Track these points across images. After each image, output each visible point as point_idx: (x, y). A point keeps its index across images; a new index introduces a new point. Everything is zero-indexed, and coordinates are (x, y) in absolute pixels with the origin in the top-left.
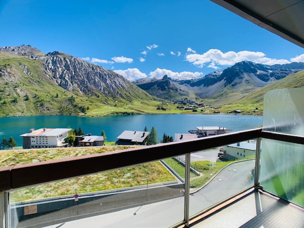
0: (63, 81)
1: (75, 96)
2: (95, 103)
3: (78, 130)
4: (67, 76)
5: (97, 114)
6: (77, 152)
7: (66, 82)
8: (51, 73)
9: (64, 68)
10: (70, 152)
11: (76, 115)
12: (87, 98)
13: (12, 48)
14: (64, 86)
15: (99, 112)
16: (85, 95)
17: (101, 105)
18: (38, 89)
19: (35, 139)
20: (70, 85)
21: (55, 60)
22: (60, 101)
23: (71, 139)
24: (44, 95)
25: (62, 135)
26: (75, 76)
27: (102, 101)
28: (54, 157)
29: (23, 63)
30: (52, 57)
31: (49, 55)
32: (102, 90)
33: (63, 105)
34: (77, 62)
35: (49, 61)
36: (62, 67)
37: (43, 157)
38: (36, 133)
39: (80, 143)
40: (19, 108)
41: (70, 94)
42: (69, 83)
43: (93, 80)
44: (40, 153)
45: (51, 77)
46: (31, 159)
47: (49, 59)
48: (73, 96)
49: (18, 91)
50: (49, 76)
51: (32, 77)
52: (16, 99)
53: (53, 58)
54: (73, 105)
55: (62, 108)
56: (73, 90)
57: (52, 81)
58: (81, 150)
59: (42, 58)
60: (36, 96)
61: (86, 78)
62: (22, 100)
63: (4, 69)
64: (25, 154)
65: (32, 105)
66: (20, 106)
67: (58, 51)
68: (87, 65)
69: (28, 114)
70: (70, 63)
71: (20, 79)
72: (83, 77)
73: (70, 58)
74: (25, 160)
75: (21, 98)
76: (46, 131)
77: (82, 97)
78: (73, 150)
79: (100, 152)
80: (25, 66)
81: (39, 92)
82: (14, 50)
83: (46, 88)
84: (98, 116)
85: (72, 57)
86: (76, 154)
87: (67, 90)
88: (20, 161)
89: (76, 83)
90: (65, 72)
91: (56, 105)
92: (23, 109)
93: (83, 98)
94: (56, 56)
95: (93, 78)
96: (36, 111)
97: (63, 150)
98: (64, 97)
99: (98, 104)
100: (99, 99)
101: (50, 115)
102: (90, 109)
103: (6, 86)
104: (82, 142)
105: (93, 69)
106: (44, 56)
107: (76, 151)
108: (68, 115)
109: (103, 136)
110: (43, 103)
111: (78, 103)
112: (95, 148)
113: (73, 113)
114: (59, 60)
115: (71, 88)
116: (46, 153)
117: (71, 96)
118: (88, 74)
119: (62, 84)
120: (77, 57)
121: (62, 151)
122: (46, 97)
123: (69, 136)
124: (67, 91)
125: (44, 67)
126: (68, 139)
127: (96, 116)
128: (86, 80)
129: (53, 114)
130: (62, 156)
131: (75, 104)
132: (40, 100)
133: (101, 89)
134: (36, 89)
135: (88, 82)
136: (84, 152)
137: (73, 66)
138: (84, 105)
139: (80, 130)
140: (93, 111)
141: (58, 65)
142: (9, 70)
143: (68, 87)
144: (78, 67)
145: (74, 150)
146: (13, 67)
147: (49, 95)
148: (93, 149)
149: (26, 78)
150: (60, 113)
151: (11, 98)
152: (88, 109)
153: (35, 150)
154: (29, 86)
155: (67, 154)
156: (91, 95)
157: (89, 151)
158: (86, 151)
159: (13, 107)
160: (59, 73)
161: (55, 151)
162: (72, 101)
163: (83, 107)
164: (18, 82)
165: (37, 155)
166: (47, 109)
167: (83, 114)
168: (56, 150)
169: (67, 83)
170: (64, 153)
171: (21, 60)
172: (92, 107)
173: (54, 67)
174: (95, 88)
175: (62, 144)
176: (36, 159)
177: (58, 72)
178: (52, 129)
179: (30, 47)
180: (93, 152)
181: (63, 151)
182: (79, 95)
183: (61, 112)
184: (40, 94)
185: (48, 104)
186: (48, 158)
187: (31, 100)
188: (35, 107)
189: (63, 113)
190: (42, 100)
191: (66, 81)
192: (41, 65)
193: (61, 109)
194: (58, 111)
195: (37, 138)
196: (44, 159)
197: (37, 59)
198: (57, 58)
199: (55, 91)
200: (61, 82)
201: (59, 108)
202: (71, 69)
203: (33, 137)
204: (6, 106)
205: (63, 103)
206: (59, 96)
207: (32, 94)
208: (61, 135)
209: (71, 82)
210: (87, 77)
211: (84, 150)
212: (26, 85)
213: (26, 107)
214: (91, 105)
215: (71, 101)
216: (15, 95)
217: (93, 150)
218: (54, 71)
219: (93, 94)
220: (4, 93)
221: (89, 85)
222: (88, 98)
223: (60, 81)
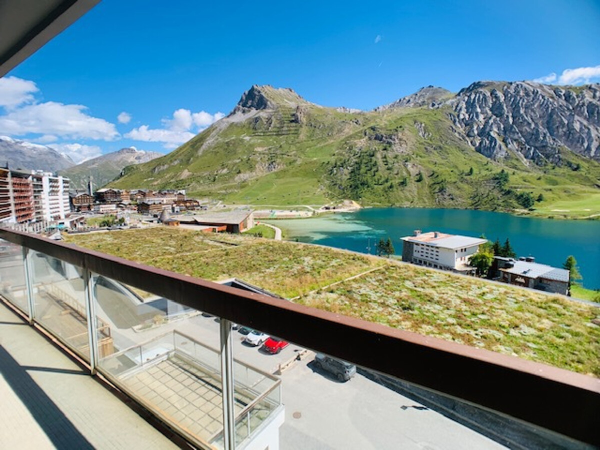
0: (486, 139)
1: (509, 171)
2: (562, 186)
3: (502, 245)
4: (496, 130)
5: (566, 212)
6: (485, 290)
7: (491, 142)
8: (463, 128)
9: (490, 113)
10: (470, 286)
11: (508, 211)
12: (541, 174)
13: (407, 98)
14: (487, 150)
15: (572, 210)
16: (536, 166)
17: (584, 192)
18: (438, 162)
19: (419, 248)
20: (500, 148)
21: (472, 101)
22: (476, 181)
23: (484, 260)
24: (448, 171)
25: (465, 249)
26: (514, 126)
27: (587, 179)
28: (439, 287)
29: (419, 119)
30: (466, 95)
31: (461, 94)
32: (593, 150)
33: (482, 190)
34: (522, 93)
35: (460, 105)
36: (487, 113)
37: (421, 281)
38: (423, 238)
39: (502, 273)
40: (408, 194)
41: (496, 168)
42: (499, 142)
43: (563, 127)
44: (419, 273)
45: (462, 136)
46: (404, 279)
47: (462, 101)
48: (506, 171)
49: (409, 167)
50: (459, 133)
51: (431, 140)
52: (406, 179)
53: (469, 97)
54: (502, 190)
55: (478, 197)
56: (505, 158)
57: (463, 143)
58: (494, 287)
59: (448, 103)
60: (433, 174)
61: (543, 124)
62: (413, 181)
63: (394, 135)
64: (398, 269)
65: (426, 190)
66: (410, 191)
67: (480, 80)
68: (552, 92)
69: (420, 205)
70: (505, 100)
71: (413, 147)
72: (536, 124)
73: (505, 87)
74: (396, 278)
75: (412, 177)
76: (438, 238)
77: (528, 172)
78: (478, 283)
79: (543, 305)
80: (421, 124)
81: (440, 166)
82: (409, 101)
83: (451, 158)
84: (569, 218)
85: (511, 84)
86: (481, 292)
87: (492, 159)
88: (390, 277)
89: (515, 140)
90: (491, 121)
91: (467, 191)
92: (413, 197)
93: (530, 174)
94: (475, 92)
95: (566, 122)
96: (431, 200)
97: (458, 278)
98: (484, 173)
99: (573, 187)
100: (580, 173)
101: (455, 209)
102: (546, 201)
103: (395, 160)
104: (507, 273)
105: (568, 97)
106: (453, 98)
107: (483, 288)
108: (490, 210)
109: (569, 271)
110: (444, 187)
111: (517, 186)
112: (532, 294)
113: (501, 208)
114: (481, 97)
115: (501, 155)
116: (428, 276)
117: (499, 171)
118: (551, 116)
119: (482, 146)
120: (524, 81)
121: (456, 281)
122: (450, 175)
123: (480, 254)
124: (492, 161)
125: (451, 119)
126: (476, 258)
127: (563, 217)
128: (542, 129)
129: (459, 208)
130: (453, 289)
131: (507, 189)
132: (439, 180)
133: (589, 149)
134: (435, 161)
135: (548, 134)
136: (500, 293)
137: (511, 103)
138: (531, 190)
139: (508, 246)
140: (553, 206)
141: (479, 110)
142: (400, 135)
143: (495, 152)
144: (524, 103)
145: (480, 284)
146: (405, 129)
147: (455, 170)
148: (526, 294)
149: (422, 144)
150: (473, 207)
151: (399, 179)
152: (540, 199)
153: (412, 266)
154: (424, 157)
155: (463, 287)
156: (554, 165)
157: (513, 296)
158: (506, 293)
159: (401, 193)
160: (478, 126)
161: (443, 275)
162: (502, 180)
163: (528, 194)
164: (411, 153)
165: (413, 275)
166: (451, 197)
167: (526, 211)
168: (446, 275)
169: (493, 144)
170: (458, 284)
171: (417, 115)
172: (553, 196)
173: (469, 115)
174: (569, 146)
175: (463, 266)
176: (410, 281)
177: (477, 123)
178: (449, 235)
179: (432, 88)
180: (523, 301)
181: (458, 280)
182: (519, 166)
183: (476, 204)
184: (440, 169)
185: (453, 188)
186: (428, 284)
187: (427, 180)
188: (431, 193)
189: (478, 207)
190: (442, 181)
191: (493, 140)
192: (447, 117)
193: (477, 199)
194: (470, 201)
195: (423, 247)
196: (422, 284)
197: (440, 106)
198: (478, 95)
199: (468, 162)
200: (481, 143)
201: (472, 196)
202: (506, 113)
203: (417, 244)
204: (392, 191)
205: (481, 185)
206: (475, 171)
207: (428, 171)
208: (463, 248)
209: (504, 141)
210: (548, 122)
211: (502, 290)
212: (421, 156)
213: (418, 194)
214: (551, 190)
215: (499, 182)
216: (405, 174)
217: (523, 296)
218: (468, 124)
219: (558, 162)
220: (391, 171)
221: (552, 142)
222: (545, 172)
223: (479, 142)
